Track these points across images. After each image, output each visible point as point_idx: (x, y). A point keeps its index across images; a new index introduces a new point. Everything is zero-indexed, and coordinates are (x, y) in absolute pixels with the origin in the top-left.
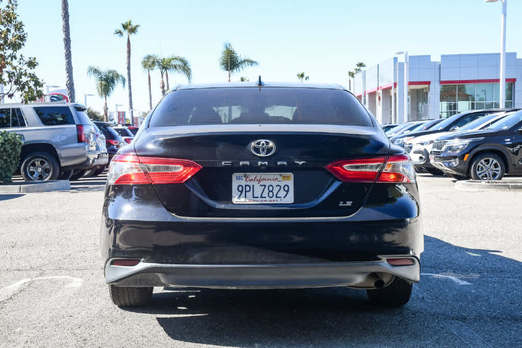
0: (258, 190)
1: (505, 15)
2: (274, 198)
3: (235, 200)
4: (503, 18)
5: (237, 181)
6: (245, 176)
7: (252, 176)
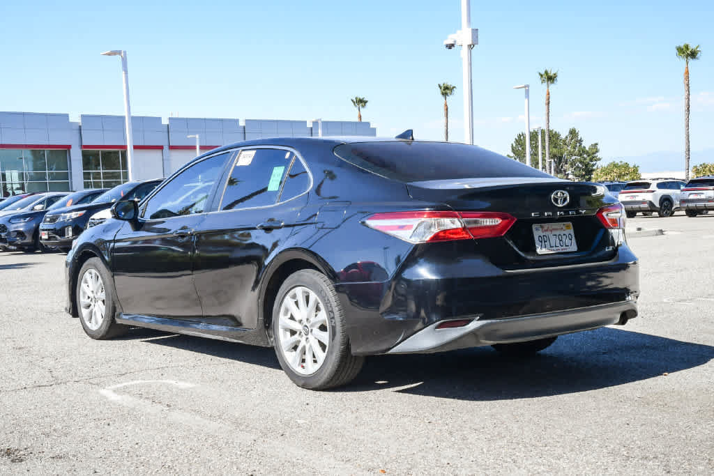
0: (554, 240)
1: (126, 72)
2: (564, 247)
3: (539, 251)
4: (124, 75)
5: (537, 232)
6: (542, 227)
7: (546, 226)
